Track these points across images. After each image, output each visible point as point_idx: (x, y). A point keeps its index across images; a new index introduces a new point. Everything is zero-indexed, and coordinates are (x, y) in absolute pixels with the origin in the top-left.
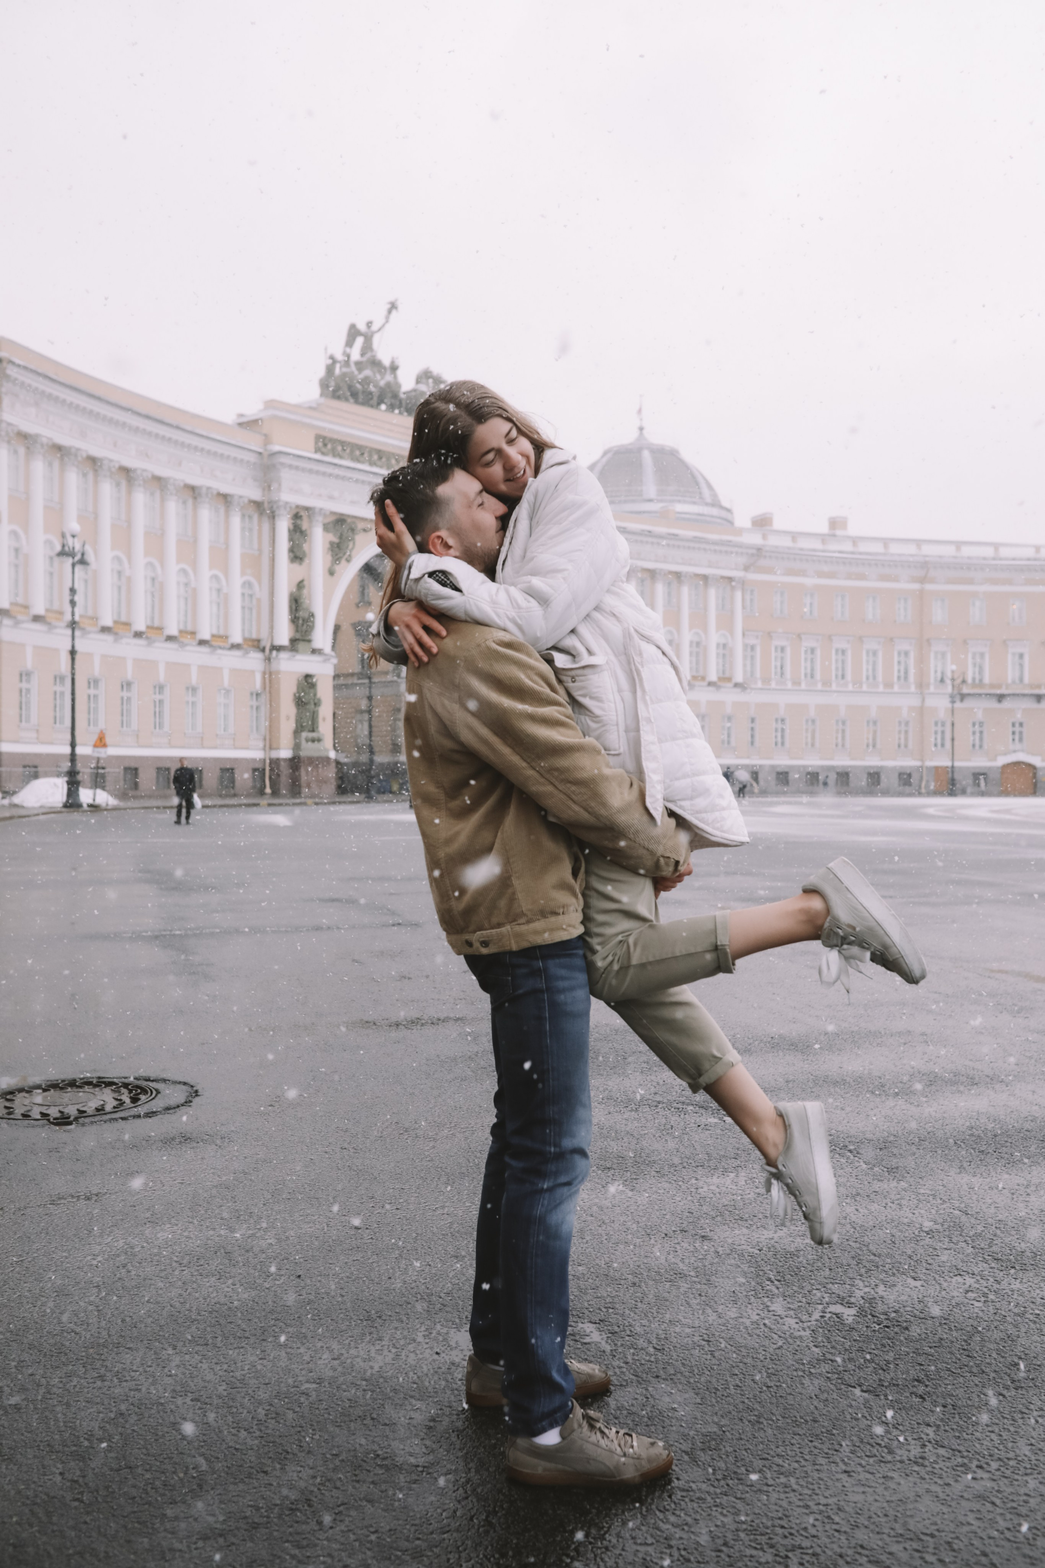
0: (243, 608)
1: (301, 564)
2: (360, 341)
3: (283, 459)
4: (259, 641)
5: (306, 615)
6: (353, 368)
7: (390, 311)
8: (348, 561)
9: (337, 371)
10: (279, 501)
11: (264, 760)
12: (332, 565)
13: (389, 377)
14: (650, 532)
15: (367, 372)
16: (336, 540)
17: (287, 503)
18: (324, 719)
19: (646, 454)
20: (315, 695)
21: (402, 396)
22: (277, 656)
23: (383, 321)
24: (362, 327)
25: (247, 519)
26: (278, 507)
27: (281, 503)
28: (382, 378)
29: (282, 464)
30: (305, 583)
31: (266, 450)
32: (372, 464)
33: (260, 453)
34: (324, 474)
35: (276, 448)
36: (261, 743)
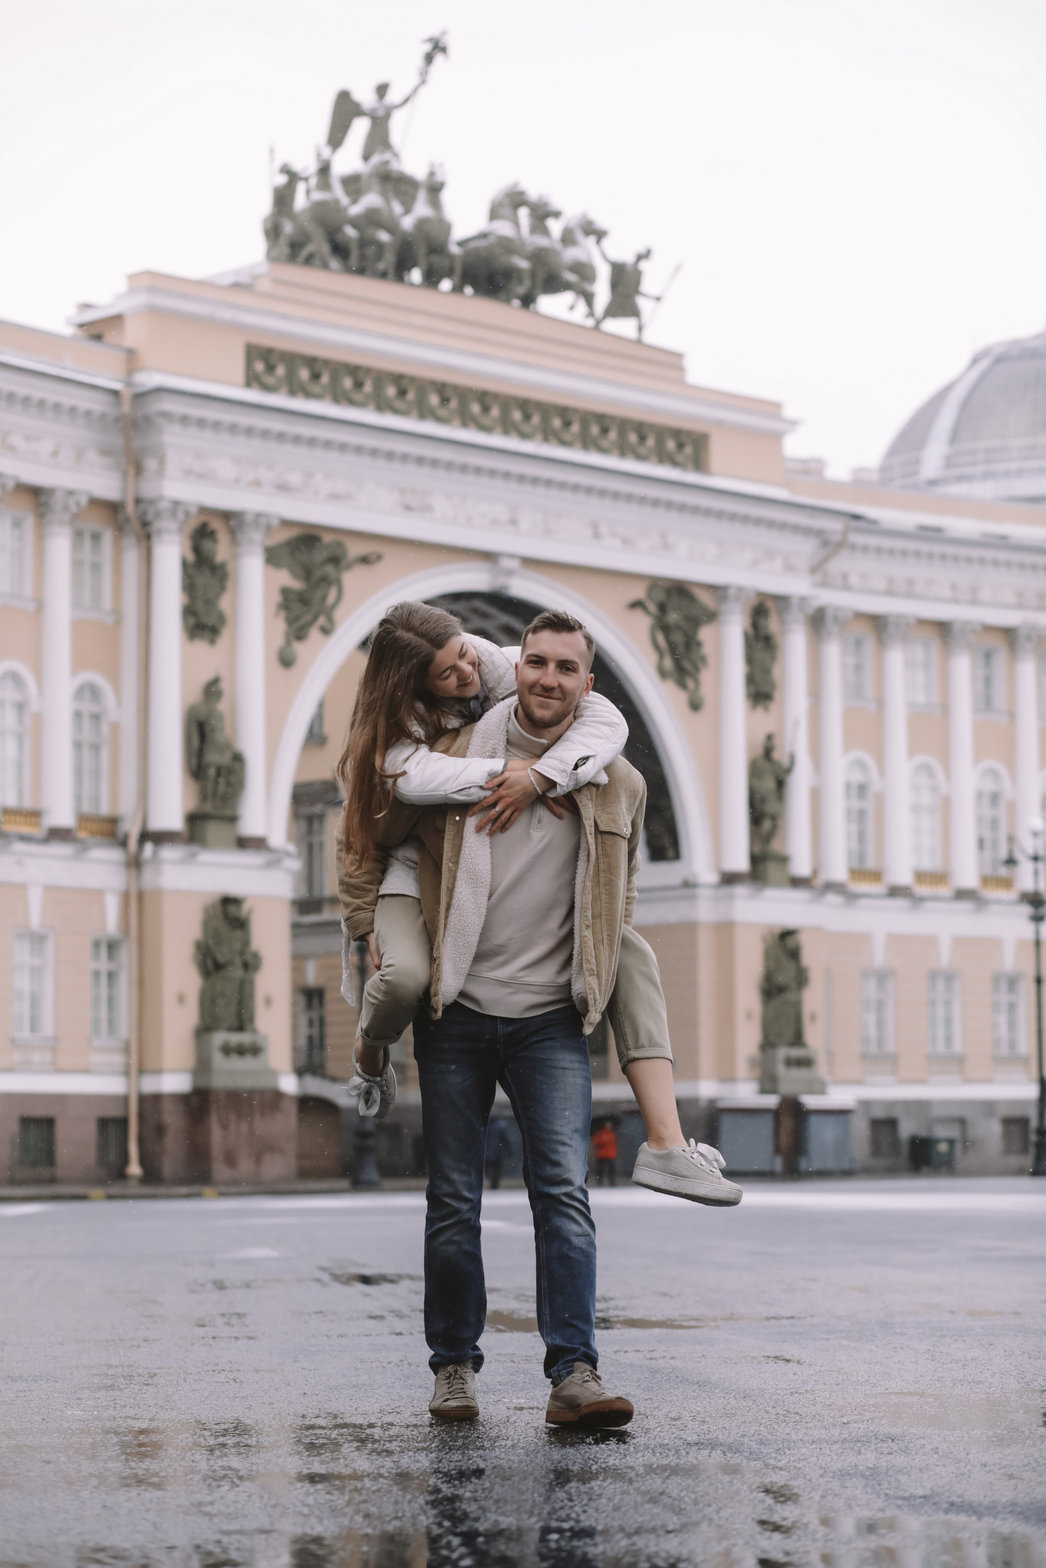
0: (78, 745)
1: (212, 642)
2: (360, 128)
3: (168, 405)
4: (113, 821)
5: (224, 759)
6: (339, 193)
7: (429, 58)
8: (326, 631)
9: (300, 201)
10: (160, 498)
11: (125, 1099)
12: (288, 642)
13: (422, 209)
15: (371, 200)
16: (296, 584)
17: (177, 503)
18: (268, 1002)
20: (246, 943)
21: (454, 249)
22: (155, 853)
23: (415, 80)
24: (365, 97)
25: (87, 542)
26: (158, 514)
27: (164, 505)
28: (408, 210)
29: (167, 416)
30: (224, 685)
31: (129, 384)
32: (382, 406)
33: (115, 393)
34: (265, 434)
35: (154, 380)
36: (118, 1059)
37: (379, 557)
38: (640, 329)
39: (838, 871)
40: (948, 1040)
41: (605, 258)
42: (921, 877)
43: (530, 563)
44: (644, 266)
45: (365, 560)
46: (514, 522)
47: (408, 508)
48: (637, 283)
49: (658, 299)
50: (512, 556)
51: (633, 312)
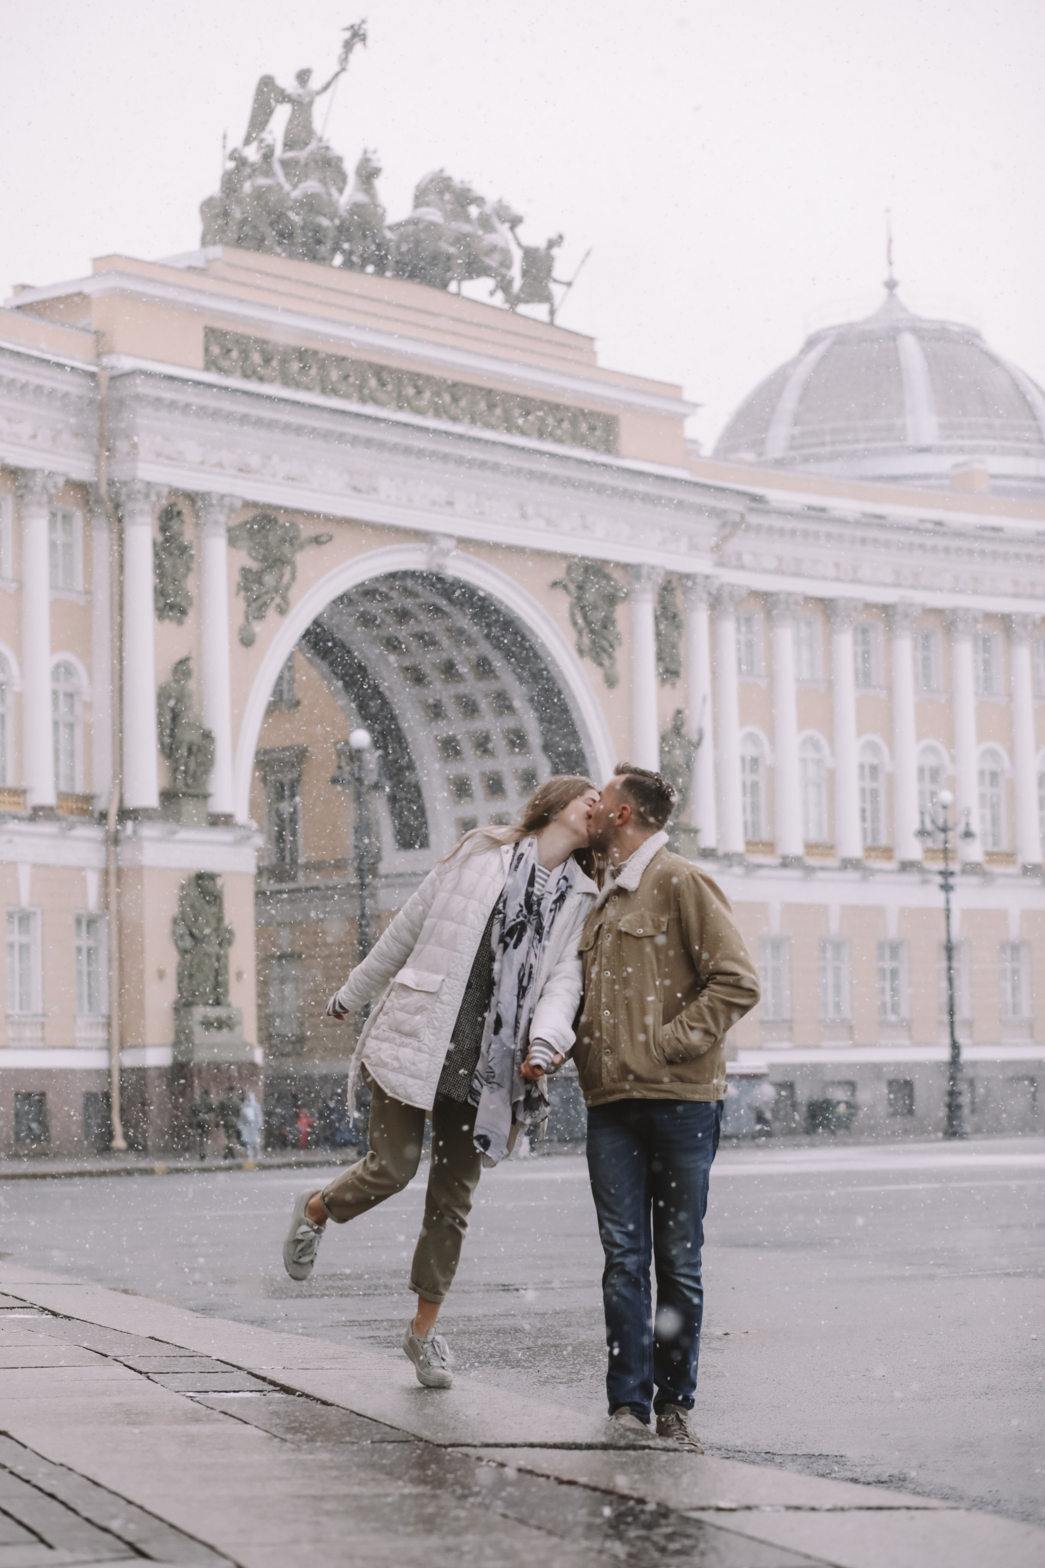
0: (56, 724)
1: (180, 622)
2: (282, 114)
3: (141, 387)
4: (88, 799)
5: (196, 738)
6: (281, 177)
7: (348, 46)
8: (282, 611)
9: (246, 186)
10: (131, 480)
12: (248, 621)
14: (939, 523)
15: (312, 185)
16: (255, 566)
17: (148, 485)
18: (239, 975)
19: (908, 342)
20: (220, 919)
22: (135, 832)
24: (287, 82)
25: (60, 524)
26: (130, 495)
27: (137, 487)
28: (343, 197)
29: (138, 398)
30: (192, 664)
31: (102, 368)
33: (93, 376)
34: (229, 417)
35: (126, 363)
36: (101, 1034)
37: (331, 538)
38: (552, 312)
39: (737, 845)
40: (837, 1006)
41: (519, 245)
42: (811, 847)
43: (464, 543)
44: (555, 252)
45: (317, 540)
46: (450, 504)
47: (356, 489)
48: (549, 270)
49: (569, 284)
50: (450, 536)
51: (547, 298)
